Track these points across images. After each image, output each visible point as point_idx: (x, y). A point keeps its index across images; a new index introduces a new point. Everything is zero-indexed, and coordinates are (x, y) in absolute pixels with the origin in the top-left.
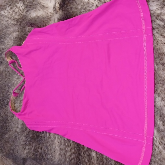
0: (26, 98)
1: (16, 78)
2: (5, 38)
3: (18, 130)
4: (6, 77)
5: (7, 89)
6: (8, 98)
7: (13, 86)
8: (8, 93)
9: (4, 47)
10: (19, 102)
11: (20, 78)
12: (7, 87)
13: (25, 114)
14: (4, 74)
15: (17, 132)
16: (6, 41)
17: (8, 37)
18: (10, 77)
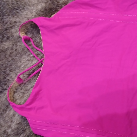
0: (38, 87)
1: (26, 60)
2: (23, 9)
3: (9, 131)
4: (11, 57)
5: (8, 72)
6: (5, 84)
7: (19, 69)
8: (8, 78)
9: (18, 20)
10: (22, 91)
11: (32, 60)
12: (8, 69)
13: (30, 109)
14: (8, 52)
15: (7, 134)
16: (25, 13)
17: (28, 9)
18: (17, 57)
